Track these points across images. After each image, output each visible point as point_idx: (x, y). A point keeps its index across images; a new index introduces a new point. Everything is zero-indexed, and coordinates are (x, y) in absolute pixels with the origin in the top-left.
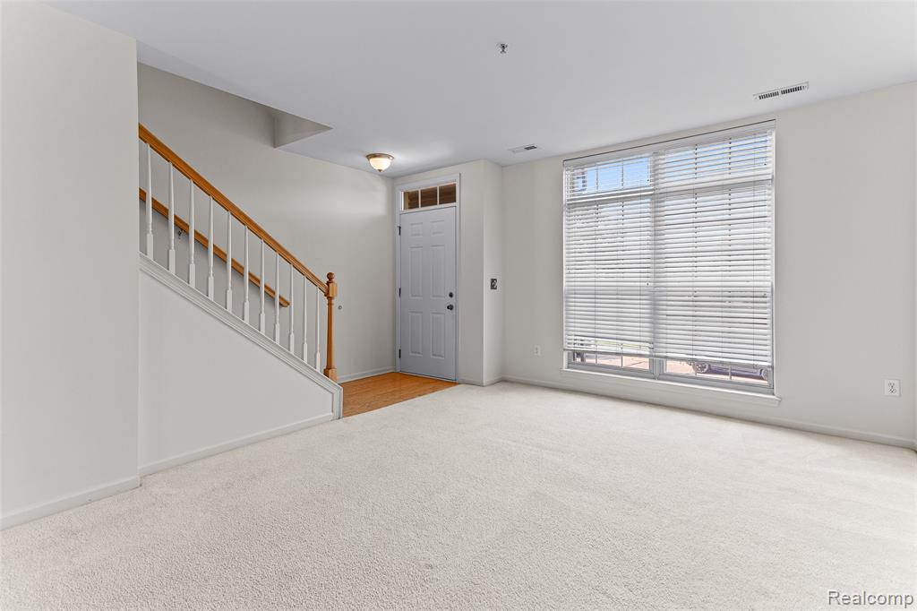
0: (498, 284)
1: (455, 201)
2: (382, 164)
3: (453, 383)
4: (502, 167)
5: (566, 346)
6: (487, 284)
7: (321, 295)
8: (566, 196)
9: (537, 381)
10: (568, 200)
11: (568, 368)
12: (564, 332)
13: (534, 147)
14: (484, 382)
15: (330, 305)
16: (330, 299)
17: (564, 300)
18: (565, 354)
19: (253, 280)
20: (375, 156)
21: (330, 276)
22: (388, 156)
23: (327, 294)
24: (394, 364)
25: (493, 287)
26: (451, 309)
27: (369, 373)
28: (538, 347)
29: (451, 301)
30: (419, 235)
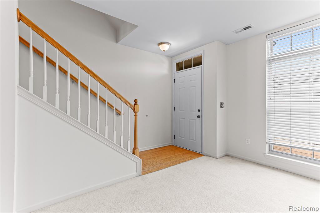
0: (224, 105)
1: (201, 65)
2: (165, 47)
3: (200, 155)
4: (227, 44)
5: (267, 141)
6: (218, 105)
7: (131, 111)
8: (268, 56)
9: (249, 158)
10: (269, 58)
11: (269, 153)
12: (267, 133)
13: (250, 27)
14: (217, 156)
15: (136, 116)
16: (135, 113)
17: (267, 115)
18: (267, 145)
19: (109, 105)
20: (161, 43)
21: (136, 101)
22: (168, 43)
23: (134, 110)
24: (172, 141)
25: (222, 107)
26: (199, 117)
27: (160, 146)
28: (249, 140)
29: (199, 114)
30: (183, 82)
